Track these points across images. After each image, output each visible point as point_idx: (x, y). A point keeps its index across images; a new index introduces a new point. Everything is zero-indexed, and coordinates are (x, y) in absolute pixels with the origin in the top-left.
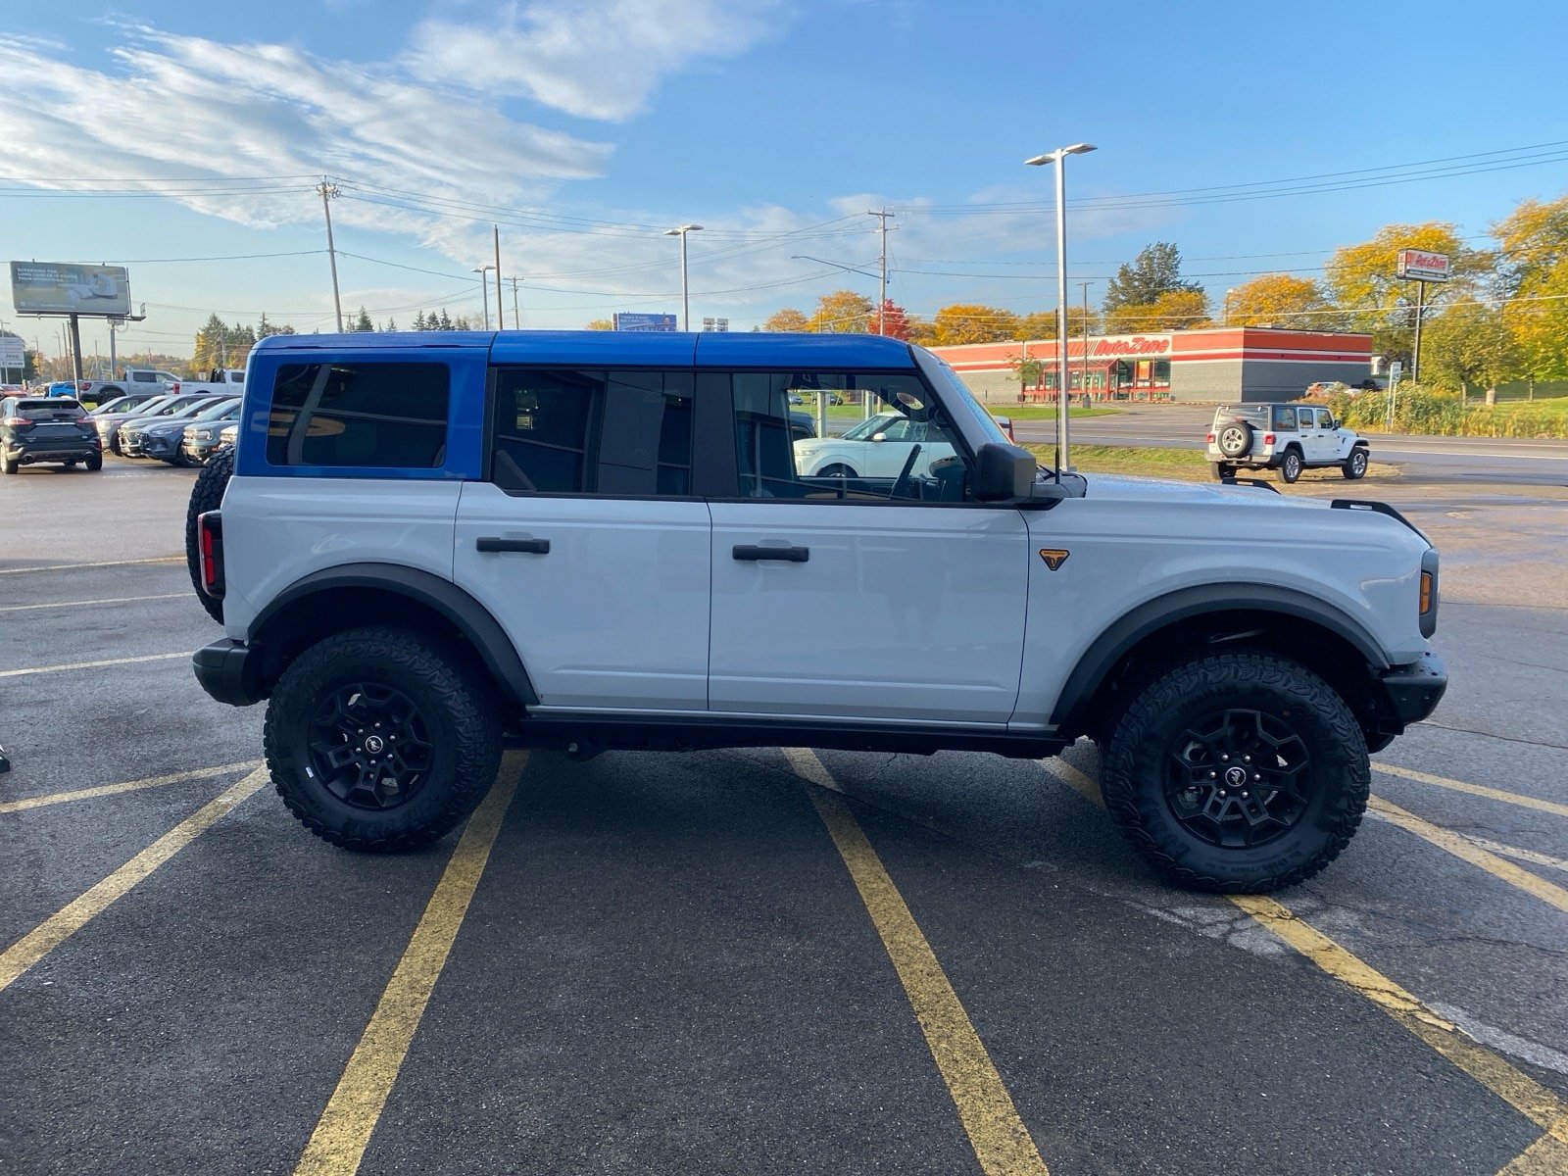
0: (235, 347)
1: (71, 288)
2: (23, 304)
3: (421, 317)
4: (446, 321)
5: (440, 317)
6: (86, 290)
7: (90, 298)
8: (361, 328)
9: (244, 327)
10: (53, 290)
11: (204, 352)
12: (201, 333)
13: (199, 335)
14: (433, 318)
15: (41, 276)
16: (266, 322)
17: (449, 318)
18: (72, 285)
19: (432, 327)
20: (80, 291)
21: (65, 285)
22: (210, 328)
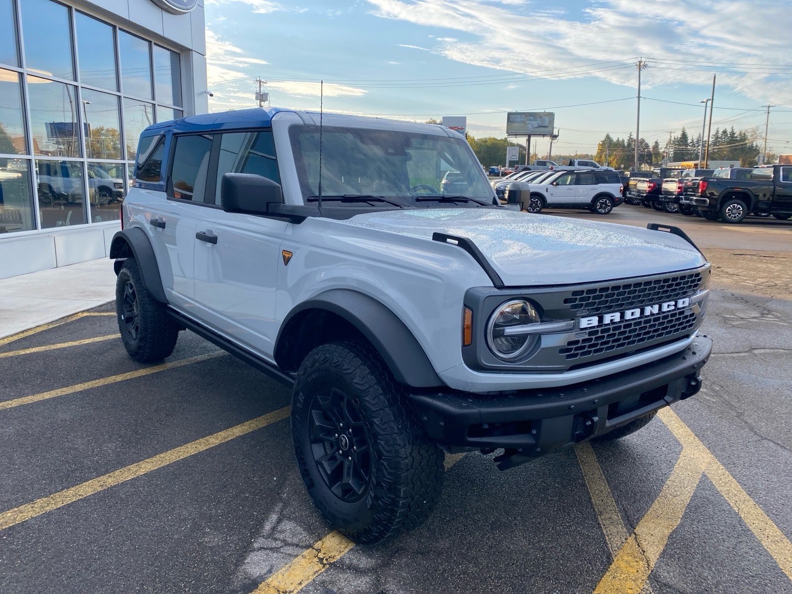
0: (615, 150)
1: (530, 123)
2: (510, 131)
3: (718, 132)
4: (733, 133)
5: (729, 131)
6: (535, 124)
7: (537, 127)
8: (681, 138)
9: (621, 140)
10: (522, 124)
11: (601, 152)
12: (601, 143)
13: (600, 144)
14: (725, 132)
15: (519, 119)
16: (632, 137)
17: (735, 131)
18: (531, 122)
19: (723, 137)
20: (532, 125)
21: (527, 122)
22: (604, 141)
